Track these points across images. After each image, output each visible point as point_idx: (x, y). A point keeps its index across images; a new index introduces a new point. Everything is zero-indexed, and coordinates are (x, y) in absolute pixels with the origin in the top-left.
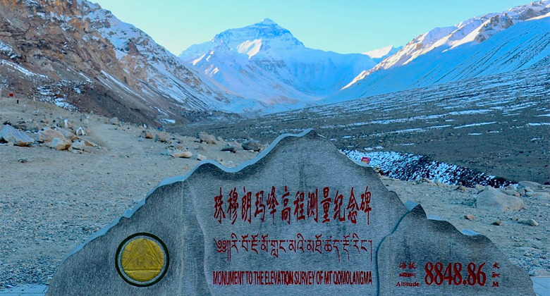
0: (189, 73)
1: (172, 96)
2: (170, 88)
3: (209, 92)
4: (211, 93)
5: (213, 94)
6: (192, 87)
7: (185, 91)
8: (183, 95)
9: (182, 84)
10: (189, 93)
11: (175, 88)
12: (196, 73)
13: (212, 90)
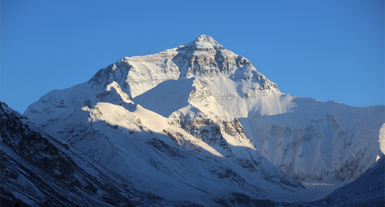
0: (51, 149)
1: (18, 195)
2: (12, 180)
3: (91, 189)
4: (95, 190)
5: (100, 192)
6: (56, 176)
7: (42, 185)
8: (39, 193)
9: (37, 171)
10: (51, 190)
11: (23, 180)
12: (63, 149)
13: (97, 183)
